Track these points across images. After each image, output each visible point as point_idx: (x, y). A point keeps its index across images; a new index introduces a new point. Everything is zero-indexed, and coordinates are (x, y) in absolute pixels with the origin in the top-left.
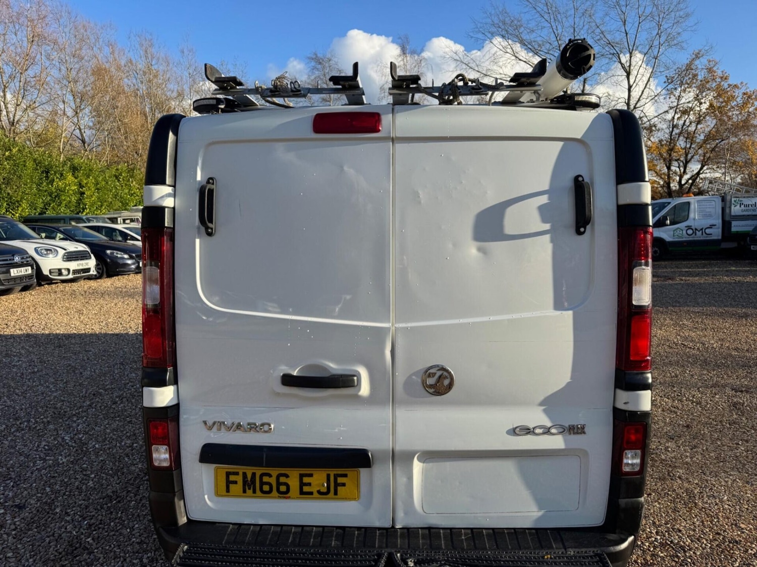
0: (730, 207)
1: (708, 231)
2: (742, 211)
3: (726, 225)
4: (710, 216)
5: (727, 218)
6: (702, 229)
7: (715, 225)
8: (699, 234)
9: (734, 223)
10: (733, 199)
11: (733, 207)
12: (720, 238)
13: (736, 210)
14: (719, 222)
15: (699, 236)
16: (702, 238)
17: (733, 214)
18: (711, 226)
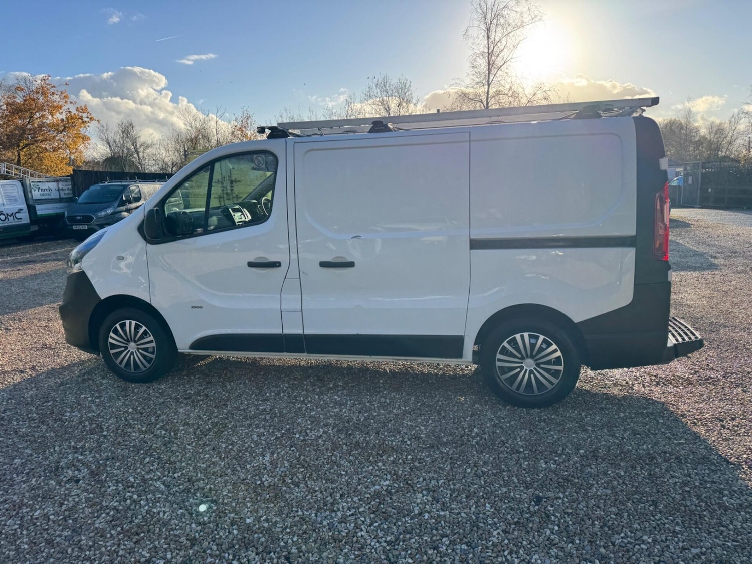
0: (31, 191)
1: (18, 215)
2: (42, 195)
3: (31, 209)
4: (16, 200)
5: (31, 202)
6: (12, 214)
7: (22, 209)
8: (11, 218)
9: (38, 207)
10: (31, 184)
11: (33, 190)
12: (28, 221)
13: (36, 194)
14: (24, 206)
15: (12, 221)
16: (14, 223)
17: (34, 198)
18: (20, 211)
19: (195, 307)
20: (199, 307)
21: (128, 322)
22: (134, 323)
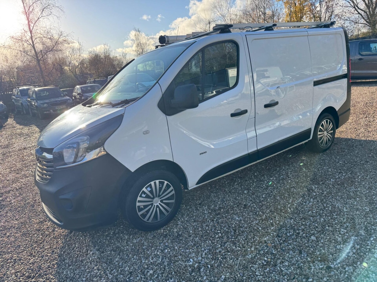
19: (202, 153)
20: (205, 153)
21: (152, 183)
22: (157, 182)
